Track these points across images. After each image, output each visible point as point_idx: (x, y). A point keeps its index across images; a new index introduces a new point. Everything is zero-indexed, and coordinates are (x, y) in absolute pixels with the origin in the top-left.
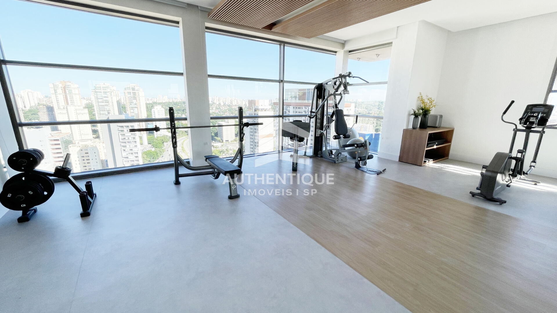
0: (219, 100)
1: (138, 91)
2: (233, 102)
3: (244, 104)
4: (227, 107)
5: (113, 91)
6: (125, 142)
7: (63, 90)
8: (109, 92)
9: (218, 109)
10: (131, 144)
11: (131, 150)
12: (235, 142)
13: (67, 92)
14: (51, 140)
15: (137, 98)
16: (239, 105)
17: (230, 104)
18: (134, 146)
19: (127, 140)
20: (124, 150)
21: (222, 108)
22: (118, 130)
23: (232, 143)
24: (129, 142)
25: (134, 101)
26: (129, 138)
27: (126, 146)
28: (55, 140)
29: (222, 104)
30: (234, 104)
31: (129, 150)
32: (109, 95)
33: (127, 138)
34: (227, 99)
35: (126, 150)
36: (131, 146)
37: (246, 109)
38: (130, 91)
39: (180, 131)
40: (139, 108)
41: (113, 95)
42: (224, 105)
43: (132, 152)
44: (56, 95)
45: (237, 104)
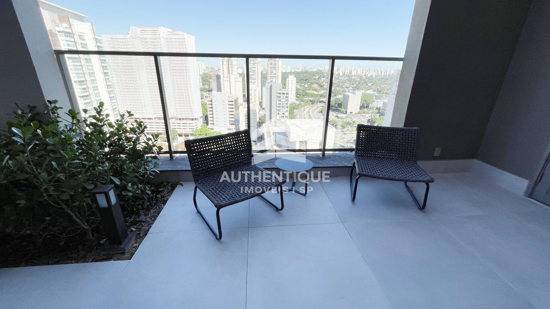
0: (337, 70)
1: (278, 62)
2: (353, 72)
3: (364, 73)
4: (346, 78)
5: (259, 62)
6: (280, 107)
7: (227, 62)
8: (256, 63)
9: (337, 79)
10: (284, 108)
11: (283, 114)
12: (359, 115)
13: (230, 64)
14: (229, 101)
15: (277, 68)
16: (359, 75)
17: (349, 74)
18: (286, 111)
19: (282, 105)
20: (278, 113)
21: (341, 78)
22: (277, 96)
23: (356, 115)
24: (283, 107)
25: (274, 71)
26: (283, 104)
27: (280, 110)
28: (230, 101)
29: (341, 74)
30: (353, 74)
31: (282, 114)
32: (257, 66)
33: (282, 104)
34: (347, 68)
35: (280, 114)
36: (284, 110)
37: (367, 80)
38: (272, 62)
39: (306, 100)
40: (277, 77)
41: (259, 66)
42: (344, 75)
43: (284, 116)
44: (223, 66)
45: (357, 74)
